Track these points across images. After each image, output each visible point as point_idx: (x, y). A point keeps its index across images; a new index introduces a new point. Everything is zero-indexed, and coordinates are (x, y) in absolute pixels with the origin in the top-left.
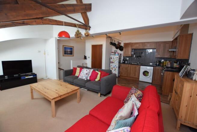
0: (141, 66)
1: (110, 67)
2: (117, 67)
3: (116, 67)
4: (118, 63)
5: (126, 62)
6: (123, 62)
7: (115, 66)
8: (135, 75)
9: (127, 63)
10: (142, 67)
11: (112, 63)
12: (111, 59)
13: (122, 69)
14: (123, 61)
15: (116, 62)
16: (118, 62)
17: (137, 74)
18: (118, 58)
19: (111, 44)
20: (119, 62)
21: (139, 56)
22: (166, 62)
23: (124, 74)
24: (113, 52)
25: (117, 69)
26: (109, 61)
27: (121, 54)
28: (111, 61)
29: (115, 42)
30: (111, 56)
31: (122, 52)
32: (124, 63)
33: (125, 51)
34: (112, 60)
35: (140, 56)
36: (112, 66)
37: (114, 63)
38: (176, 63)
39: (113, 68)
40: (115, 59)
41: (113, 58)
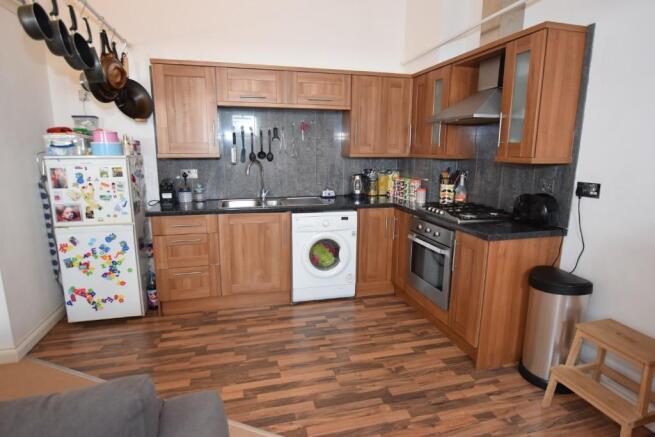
0: (294, 215)
1: (62, 256)
2: (125, 248)
3: (115, 247)
4: (127, 216)
5: (186, 198)
6: (162, 201)
7: (109, 239)
8: (266, 277)
9: (195, 202)
10: (299, 219)
11: (76, 216)
12: (52, 192)
13: (173, 251)
14: (168, 196)
15: (109, 207)
16: (129, 209)
17: (275, 264)
18: (125, 179)
19: (33, 33)
20: (136, 207)
21: (262, 154)
22: (387, 180)
23: (188, 283)
24: (63, 130)
25: (130, 261)
26: (41, 202)
27: (137, 145)
28: (54, 204)
29: (82, 31)
30: (50, 163)
31: (140, 131)
32: (172, 208)
33: (171, 122)
34: (64, 199)
35: (266, 151)
36: (73, 241)
37: (90, 215)
38: (454, 180)
39: (90, 259)
40: (96, 185)
41: (80, 180)
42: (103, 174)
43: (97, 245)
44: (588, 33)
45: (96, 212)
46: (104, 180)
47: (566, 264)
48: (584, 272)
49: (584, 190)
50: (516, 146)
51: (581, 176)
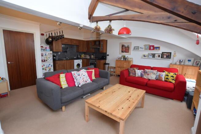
0: (74, 60)
2: (52, 66)
3: (50, 66)
7: (49, 65)
11: (45, 61)
13: (59, 66)
15: (50, 59)
16: (52, 60)
18: (52, 55)
24: (42, 47)
33: (55, 46)
34: (43, 58)
36: (44, 65)
37: (47, 61)
38: (93, 55)
39: (47, 68)
40: (48, 56)
41: (46, 55)
42: (49, 54)
43: (47, 66)
44: (107, 41)
45: (48, 60)
46: (49, 55)
47: (107, 63)
48: (108, 63)
49: (108, 55)
50: (102, 51)
51: (107, 54)
